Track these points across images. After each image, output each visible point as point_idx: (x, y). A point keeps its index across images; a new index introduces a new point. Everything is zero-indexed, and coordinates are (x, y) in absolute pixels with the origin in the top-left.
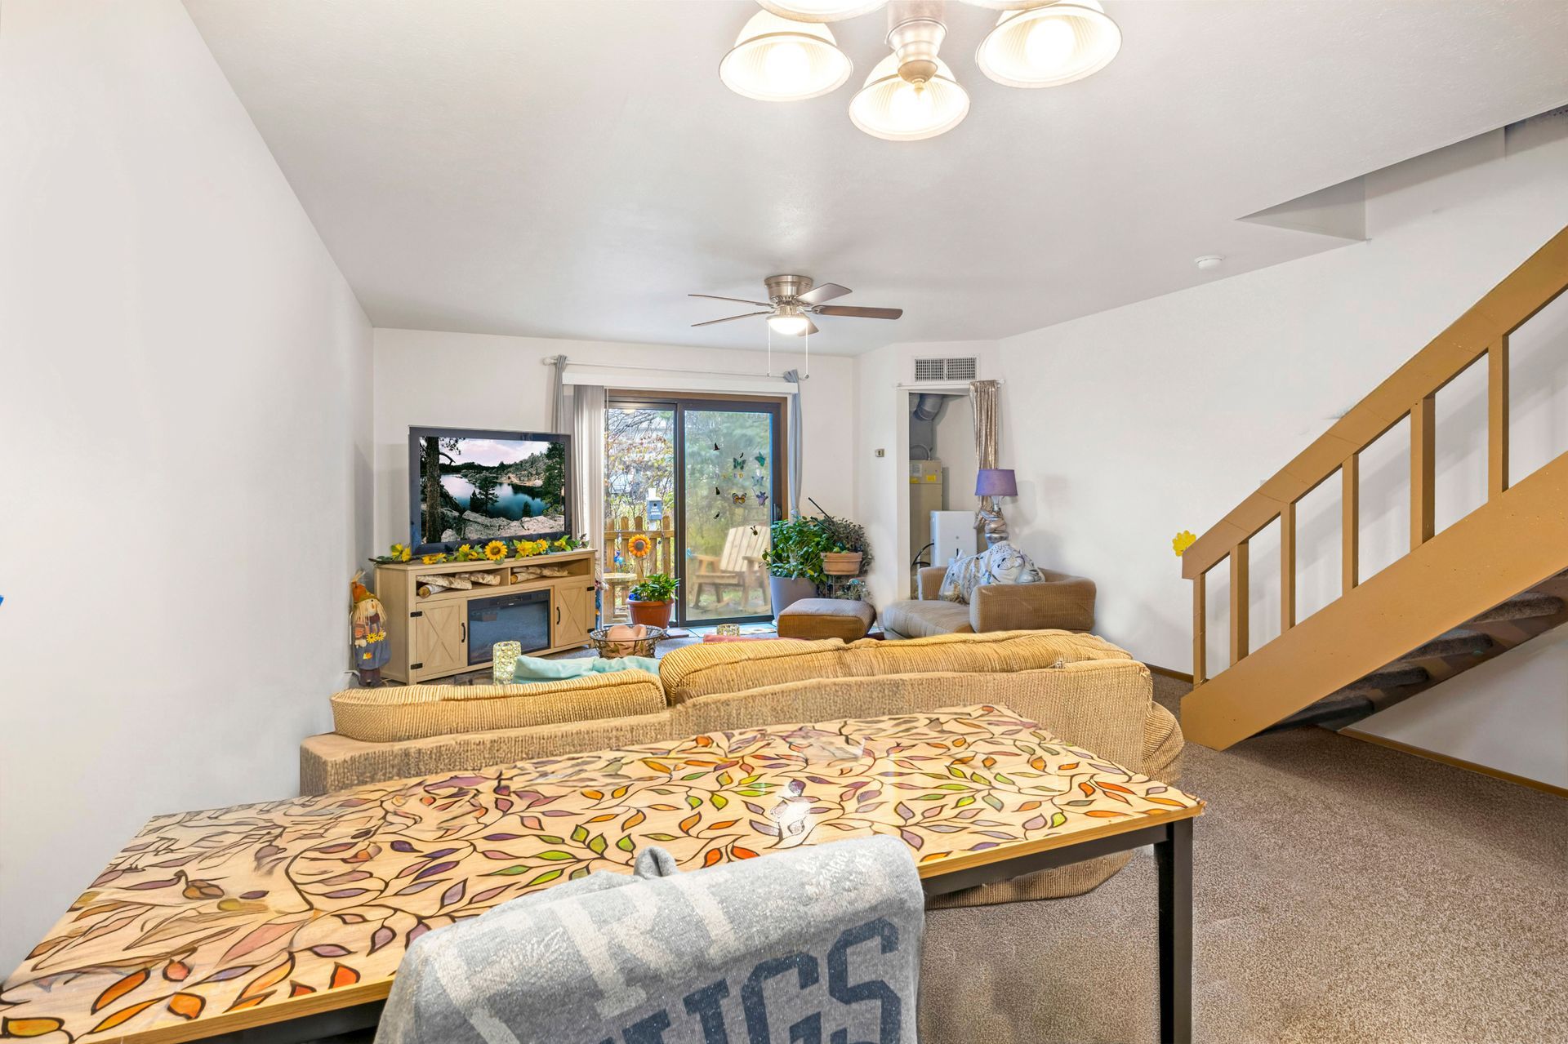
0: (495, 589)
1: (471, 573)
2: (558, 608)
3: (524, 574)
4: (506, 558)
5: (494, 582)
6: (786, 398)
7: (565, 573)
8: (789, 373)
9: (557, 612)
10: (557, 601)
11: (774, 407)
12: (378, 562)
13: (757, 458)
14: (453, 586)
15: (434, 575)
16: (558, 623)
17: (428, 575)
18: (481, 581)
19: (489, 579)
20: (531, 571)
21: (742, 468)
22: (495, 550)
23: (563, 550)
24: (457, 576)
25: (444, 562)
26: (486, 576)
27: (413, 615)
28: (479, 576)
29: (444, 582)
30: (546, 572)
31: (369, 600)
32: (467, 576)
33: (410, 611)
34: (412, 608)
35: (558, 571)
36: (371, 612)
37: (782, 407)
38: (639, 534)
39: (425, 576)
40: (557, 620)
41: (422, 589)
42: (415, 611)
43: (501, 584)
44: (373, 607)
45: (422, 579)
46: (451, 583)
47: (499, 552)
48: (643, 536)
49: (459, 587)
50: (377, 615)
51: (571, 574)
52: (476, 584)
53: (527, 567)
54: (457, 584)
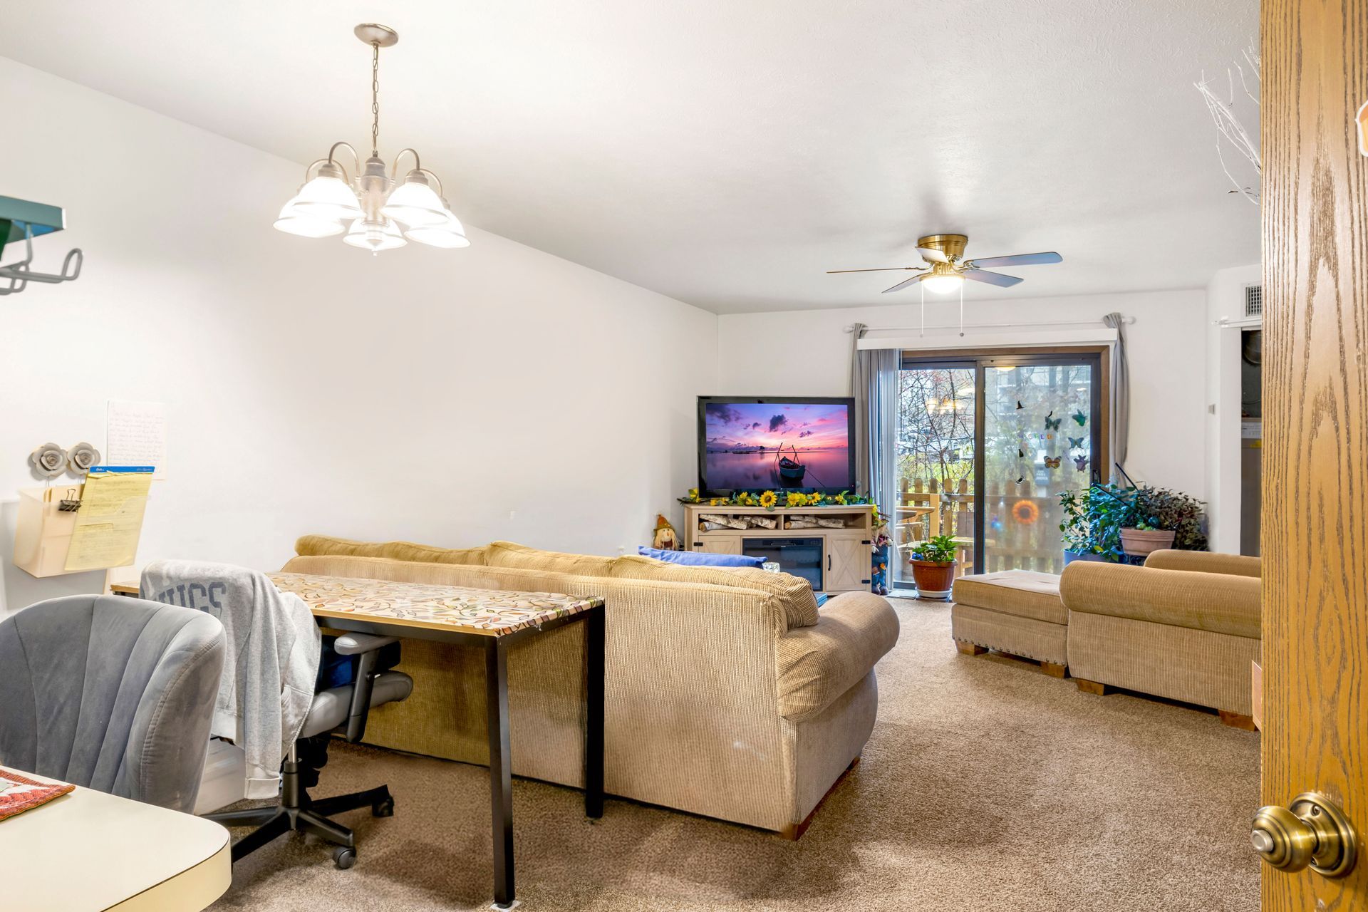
0: (770, 531)
1: (753, 516)
2: (829, 556)
3: (800, 522)
4: (775, 506)
5: (770, 526)
6: (1109, 346)
7: (841, 525)
8: (1107, 317)
9: (828, 559)
10: (827, 549)
11: (1092, 356)
12: (683, 502)
13: (1075, 417)
14: (730, 525)
15: (716, 515)
16: (829, 569)
17: (711, 514)
18: (760, 524)
19: (766, 523)
20: (807, 520)
21: (1056, 428)
22: (768, 498)
23: (841, 504)
24: (740, 518)
25: (724, 505)
26: (764, 520)
27: (696, 544)
28: (759, 520)
29: (722, 521)
30: (822, 522)
31: (666, 530)
32: (749, 519)
33: (694, 541)
34: (695, 540)
35: (834, 523)
36: (666, 539)
37: (1103, 358)
38: (1025, 499)
39: (708, 514)
40: (828, 567)
41: (702, 524)
42: (697, 542)
43: (777, 527)
44: (668, 535)
45: (703, 517)
46: (729, 522)
47: (770, 500)
48: (1029, 503)
49: (735, 526)
50: (671, 542)
51: (846, 526)
52: (750, 527)
53: (804, 516)
54: (734, 524)
